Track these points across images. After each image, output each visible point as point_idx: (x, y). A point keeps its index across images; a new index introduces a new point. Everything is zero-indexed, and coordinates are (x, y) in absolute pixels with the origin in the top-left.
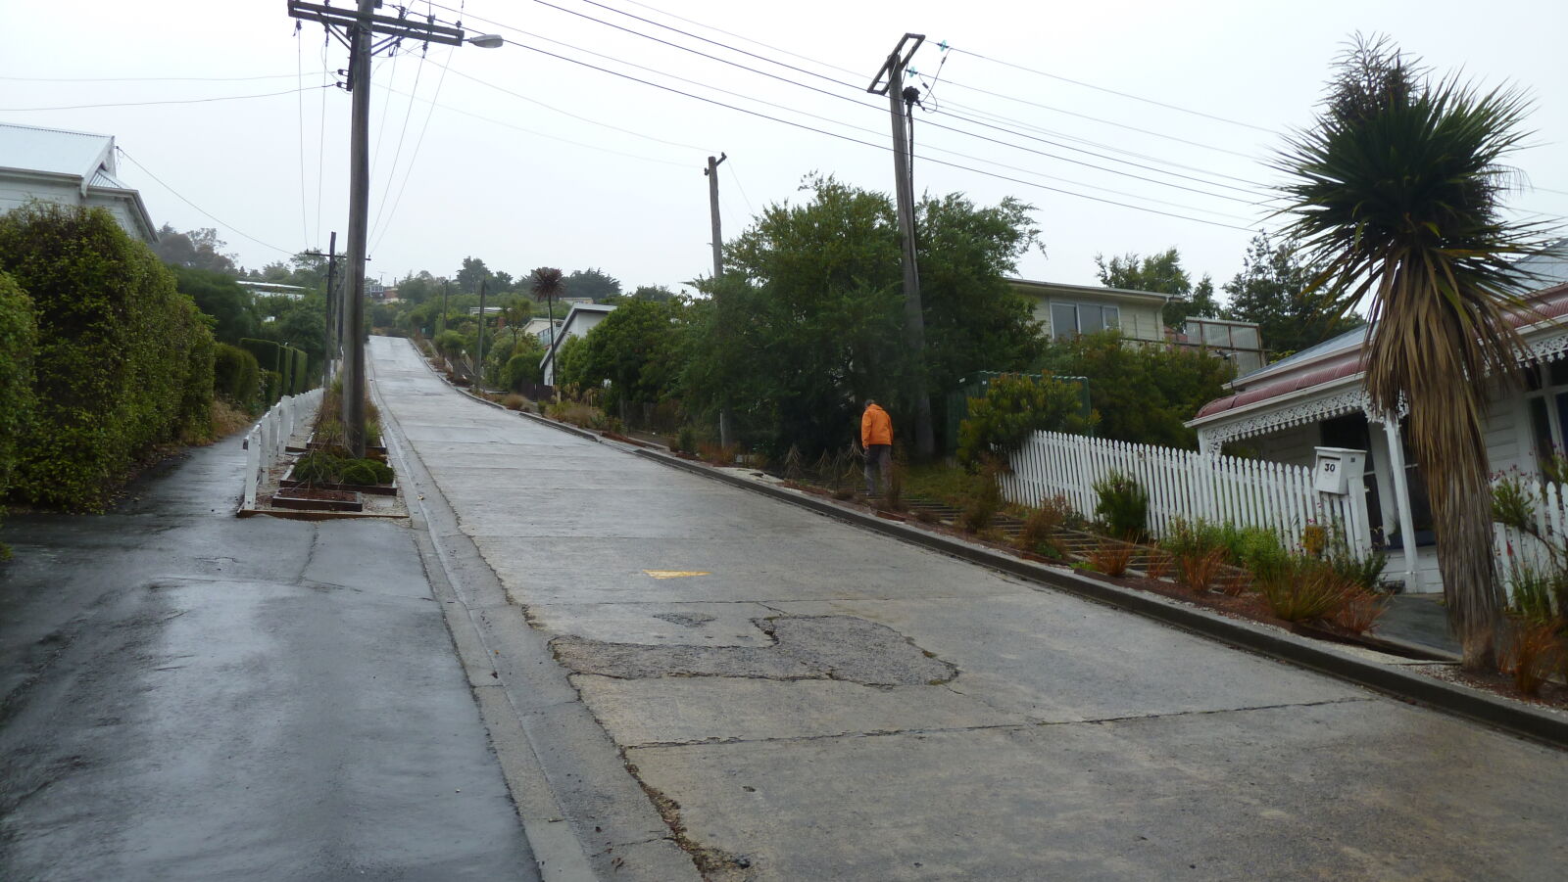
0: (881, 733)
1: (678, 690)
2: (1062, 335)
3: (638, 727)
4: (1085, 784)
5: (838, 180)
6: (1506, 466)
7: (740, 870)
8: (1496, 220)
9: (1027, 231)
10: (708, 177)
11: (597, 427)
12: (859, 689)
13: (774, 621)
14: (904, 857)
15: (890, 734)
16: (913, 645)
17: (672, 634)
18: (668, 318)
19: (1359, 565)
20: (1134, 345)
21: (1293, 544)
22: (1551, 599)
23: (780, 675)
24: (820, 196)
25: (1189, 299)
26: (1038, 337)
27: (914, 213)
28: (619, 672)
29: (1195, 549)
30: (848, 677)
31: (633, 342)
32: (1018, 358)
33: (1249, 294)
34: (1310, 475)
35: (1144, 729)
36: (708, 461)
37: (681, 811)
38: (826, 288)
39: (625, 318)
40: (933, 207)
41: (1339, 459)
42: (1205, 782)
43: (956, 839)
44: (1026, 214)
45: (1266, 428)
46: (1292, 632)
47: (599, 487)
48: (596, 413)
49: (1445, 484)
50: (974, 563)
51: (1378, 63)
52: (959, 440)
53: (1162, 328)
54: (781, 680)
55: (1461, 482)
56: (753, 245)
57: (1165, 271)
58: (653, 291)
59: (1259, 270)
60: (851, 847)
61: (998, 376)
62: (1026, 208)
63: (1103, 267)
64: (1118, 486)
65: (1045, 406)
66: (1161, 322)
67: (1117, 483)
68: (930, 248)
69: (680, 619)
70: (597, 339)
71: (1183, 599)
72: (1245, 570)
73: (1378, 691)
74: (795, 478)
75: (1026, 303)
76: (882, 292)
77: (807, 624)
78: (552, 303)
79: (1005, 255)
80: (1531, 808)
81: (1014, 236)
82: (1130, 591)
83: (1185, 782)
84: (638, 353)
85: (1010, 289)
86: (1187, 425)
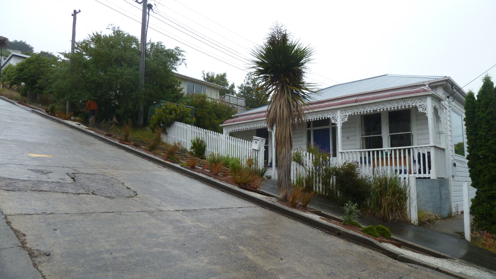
0: (107, 212)
1: (33, 196)
2: (189, 93)
3: (14, 208)
4: (170, 229)
5: (121, 29)
6: (298, 147)
7: (46, 257)
8: (304, 81)
9: (182, 59)
10: (73, 16)
11: (16, 99)
12: (102, 198)
13: (75, 174)
14: (107, 251)
15: (110, 212)
16: (124, 185)
17: (34, 176)
18: (51, 64)
19: (260, 170)
20: (210, 100)
21: (244, 163)
22: (304, 183)
23: (74, 192)
24: (114, 33)
25: (228, 89)
26: (181, 92)
27: (146, 45)
28: (10, 188)
29: (216, 162)
30: (99, 194)
31: (35, 71)
32: (174, 98)
33: (244, 90)
34: (251, 144)
35: (191, 213)
36: (60, 117)
37: (26, 237)
38: (111, 65)
39: (33, 61)
40: (152, 45)
41: (259, 140)
42: (206, 229)
43: (126, 245)
44: (182, 53)
45: (242, 129)
46: (238, 187)
47: (13, 122)
48: (16, 94)
49: (282, 150)
50: (149, 161)
51: (281, 31)
52: (151, 121)
53: (219, 96)
54: (74, 194)
55: (285, 150)
56: (87, 44)
57: (222, 79)
58: (47, 53)
59: (248, 83)
60: (89, 248)
61: (166, 103)
62: (182, 51)
63: (204, 74)
64: (198, 141)
65: (179, 114)
66: (218, 94)
67: (198, 140)
68: (150, 58)
69: (38, 171)
70: (20, 67)
71: (210, 176)
72: (229, 169)
73: (257, 205)
74: (93, 127)
75: (179, 81)
76: (131, 69)
77: (87, 176)
78: (3, 50)
79: (174, 65)
80: (287, 236)
81: (178, 59)
82: (196, 173)
83: (200, 228)
84: (37, 75)
85: (174, 76)
86: (221, 125)
